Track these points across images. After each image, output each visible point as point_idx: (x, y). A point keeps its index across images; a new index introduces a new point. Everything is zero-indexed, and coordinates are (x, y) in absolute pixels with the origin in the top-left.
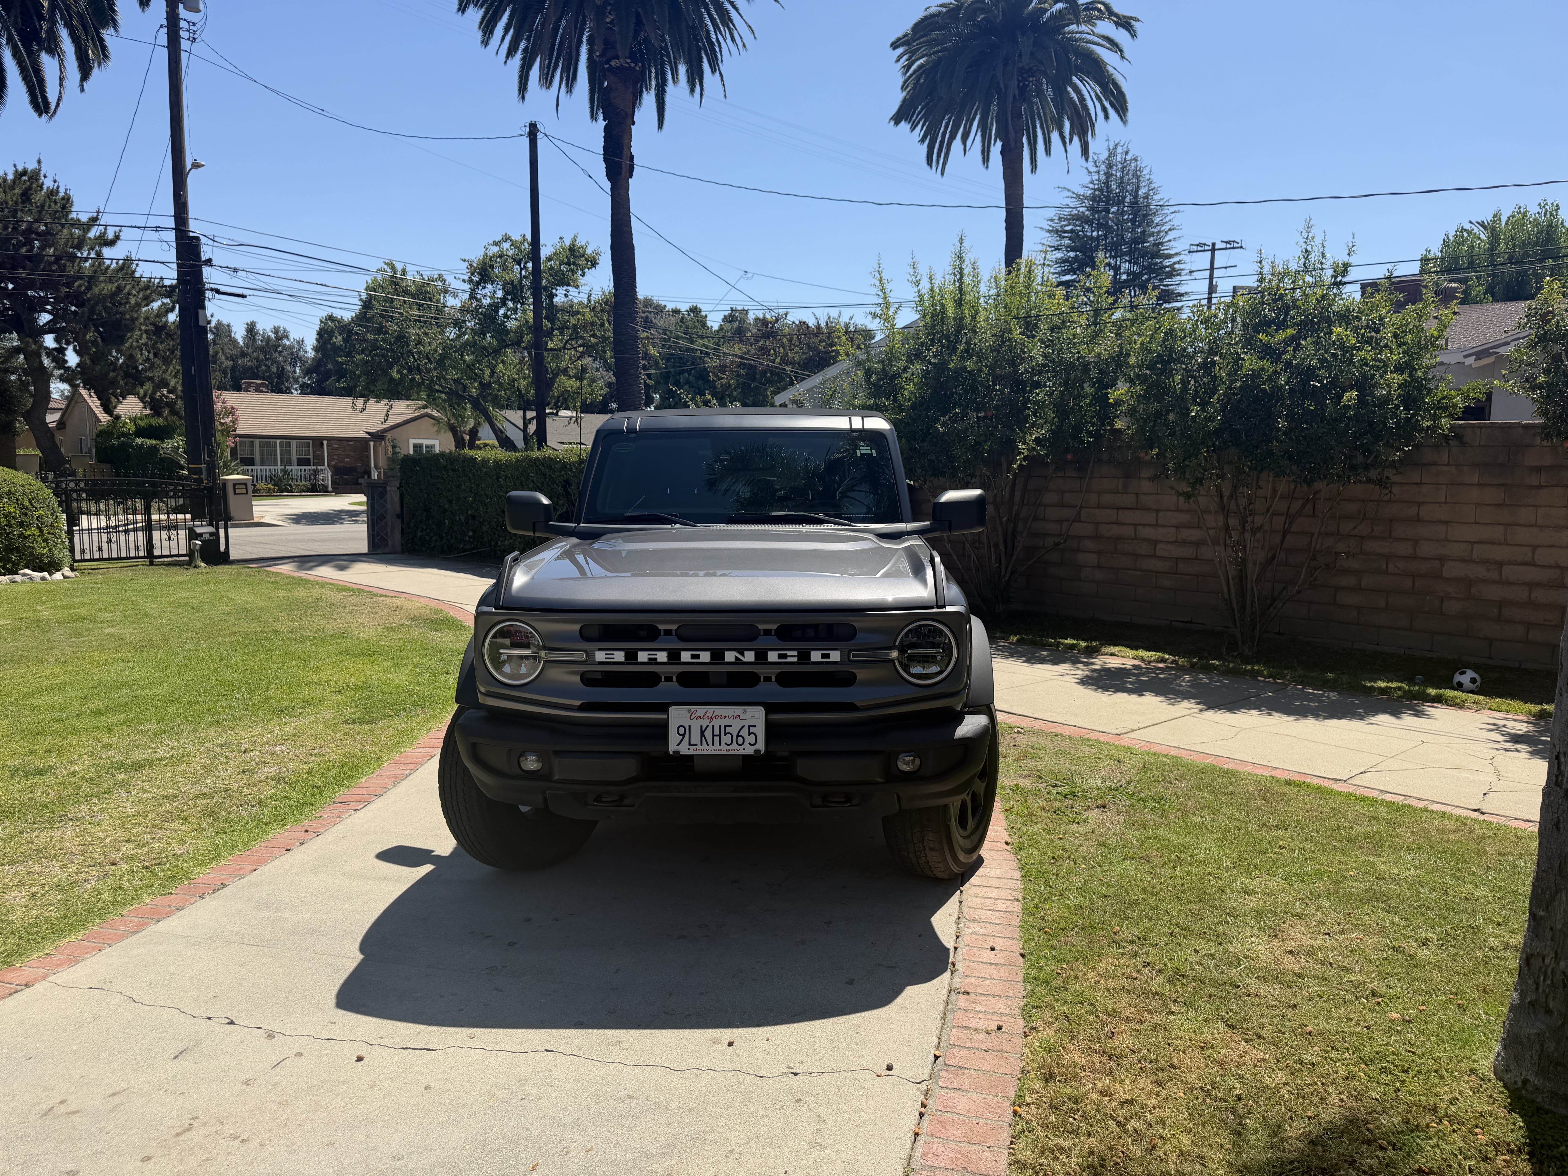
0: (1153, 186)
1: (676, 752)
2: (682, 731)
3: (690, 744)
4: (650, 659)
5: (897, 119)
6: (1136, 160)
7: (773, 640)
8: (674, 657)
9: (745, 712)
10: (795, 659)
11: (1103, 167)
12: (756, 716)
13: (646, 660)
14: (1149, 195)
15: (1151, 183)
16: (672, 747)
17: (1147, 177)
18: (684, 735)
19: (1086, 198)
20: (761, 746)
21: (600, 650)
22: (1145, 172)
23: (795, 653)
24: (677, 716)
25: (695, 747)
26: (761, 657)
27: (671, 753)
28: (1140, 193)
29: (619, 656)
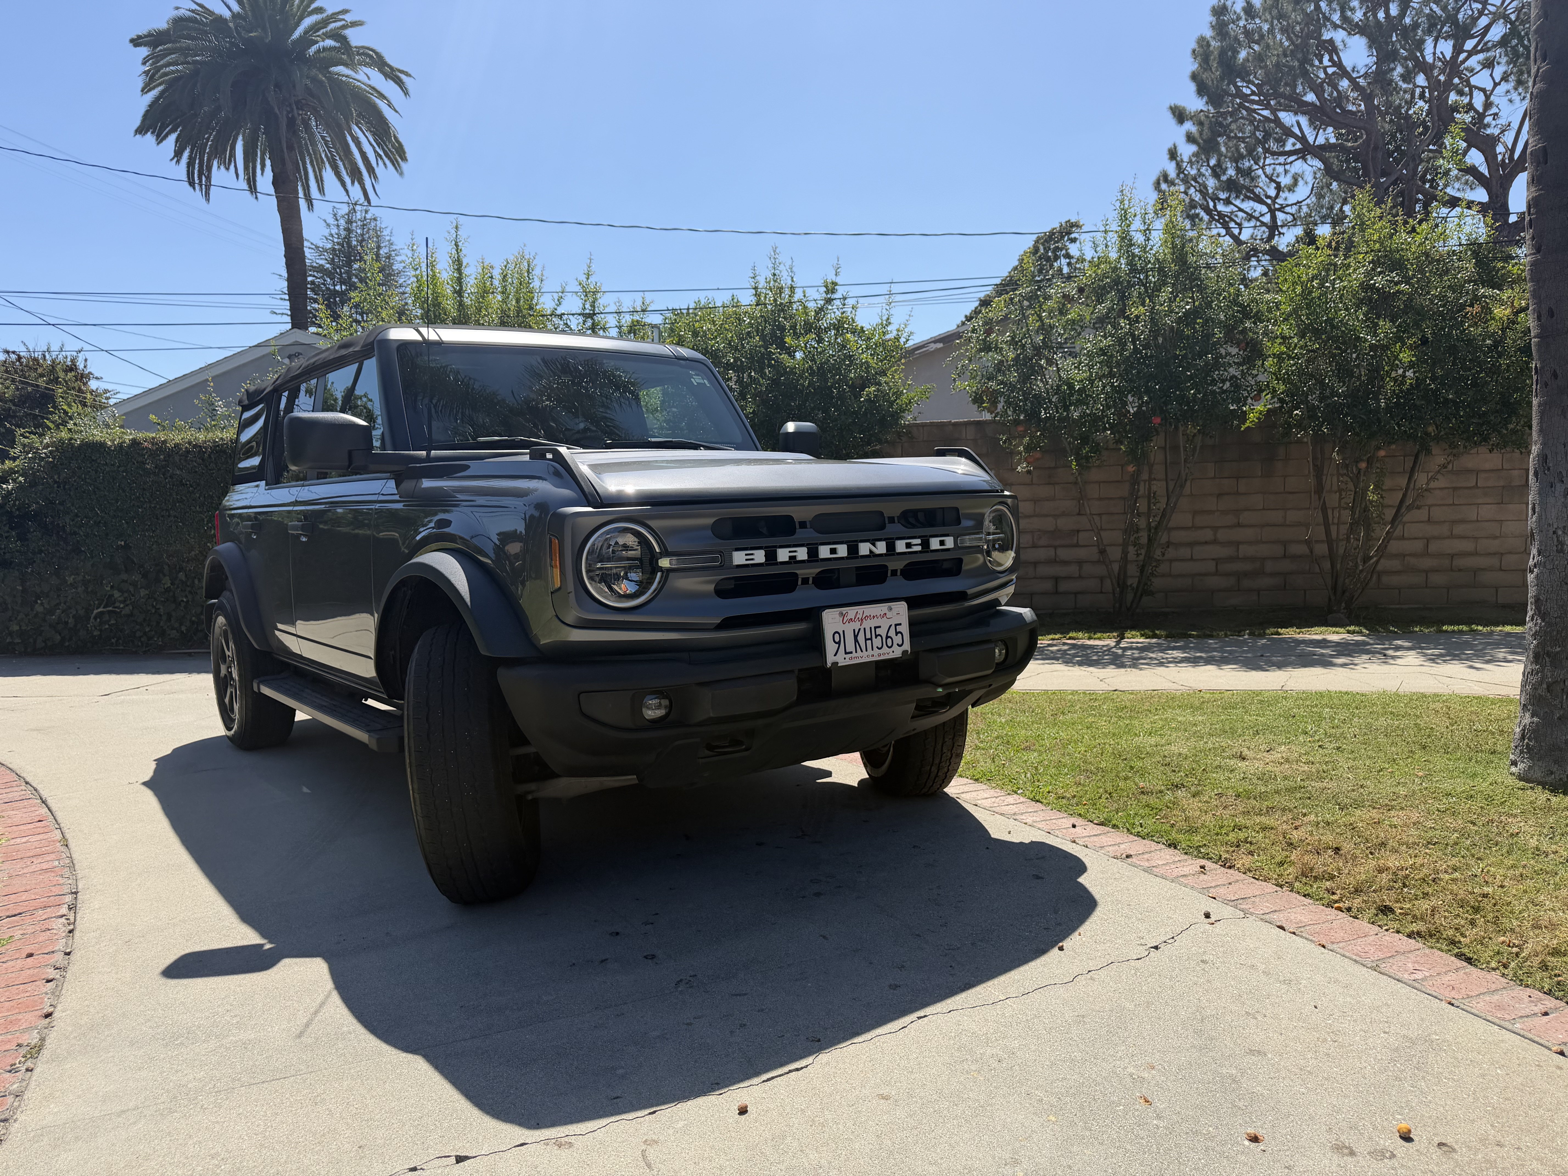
0: (394, 247)
1: (835, 664)
2: (837, 639)
3: (846, 653)
4: (790, 557)
5: (141, 130)
6: (375, 219)
7: (897, 528)
8: (813, 553)
9: (890, 609)
10: (919, 548)
11: (342, 222)
12: (900, 612)
13: (787, 559)
14: (390, 255)
15: (392, 244)
16: (830, 659)
17: (388, 238)
18: (839, 643)
19: (326, 251)
20: (907, 646)
21: (737, 550)
22: (385, 233)
23: (918, 541)
24: (831, 620)
25: (850, 655)
26: (891, 547)
27: (829, 665)
28: (381, 252)
29: (759, 556)
